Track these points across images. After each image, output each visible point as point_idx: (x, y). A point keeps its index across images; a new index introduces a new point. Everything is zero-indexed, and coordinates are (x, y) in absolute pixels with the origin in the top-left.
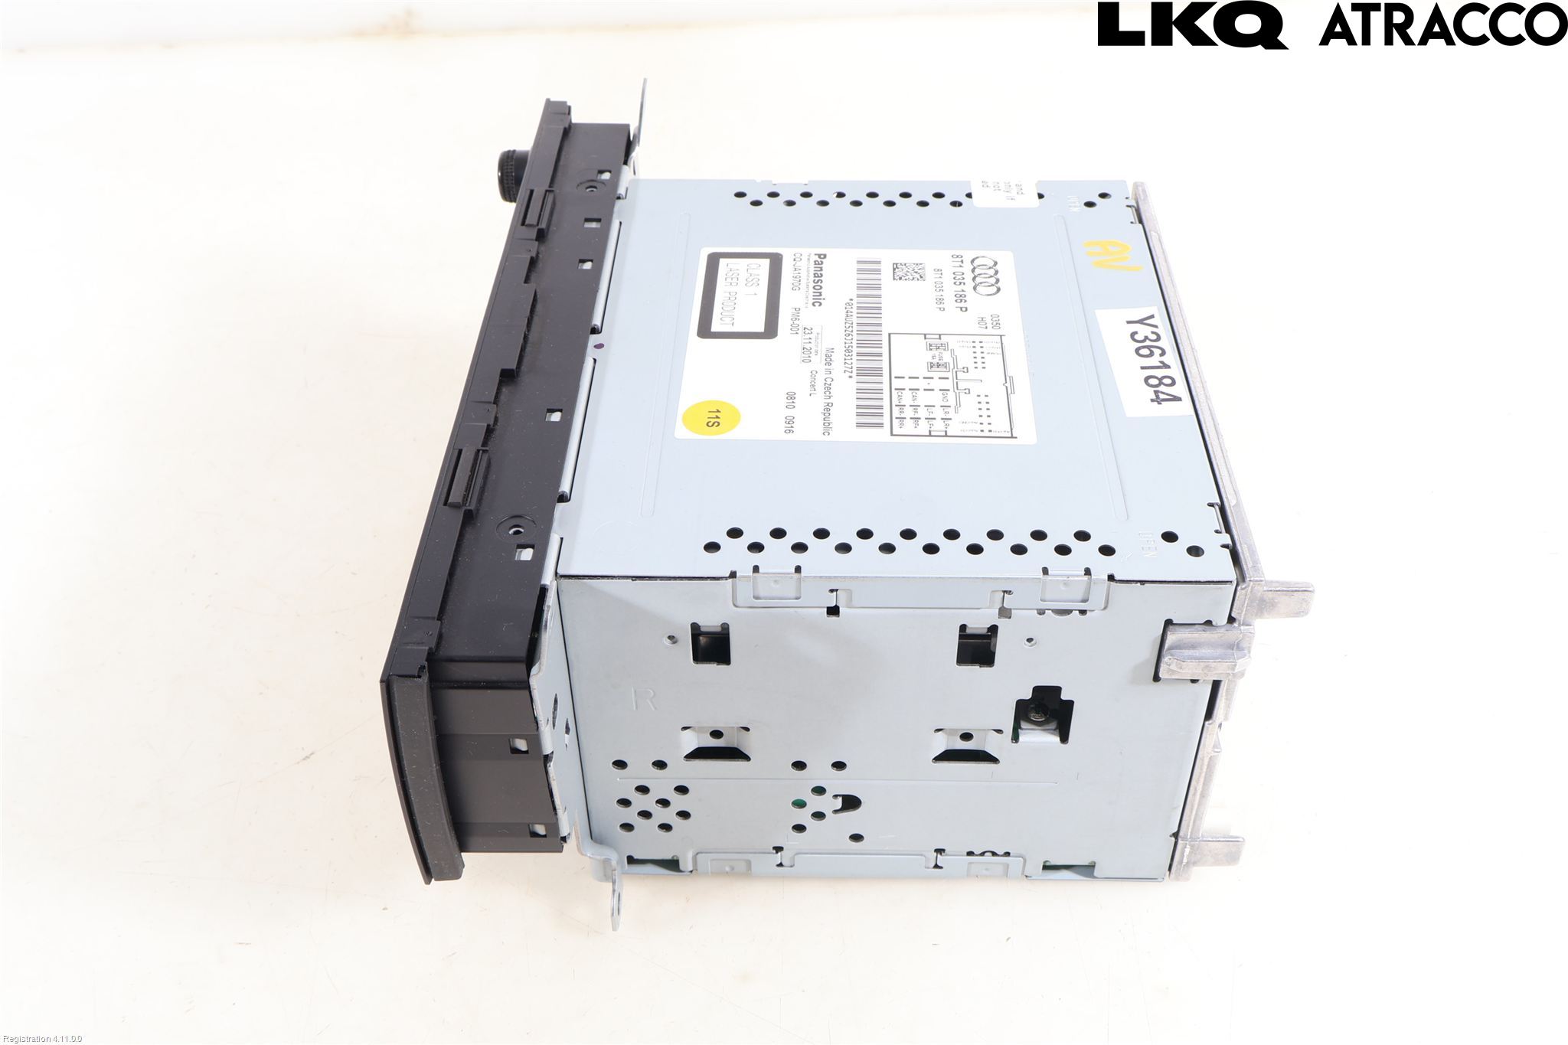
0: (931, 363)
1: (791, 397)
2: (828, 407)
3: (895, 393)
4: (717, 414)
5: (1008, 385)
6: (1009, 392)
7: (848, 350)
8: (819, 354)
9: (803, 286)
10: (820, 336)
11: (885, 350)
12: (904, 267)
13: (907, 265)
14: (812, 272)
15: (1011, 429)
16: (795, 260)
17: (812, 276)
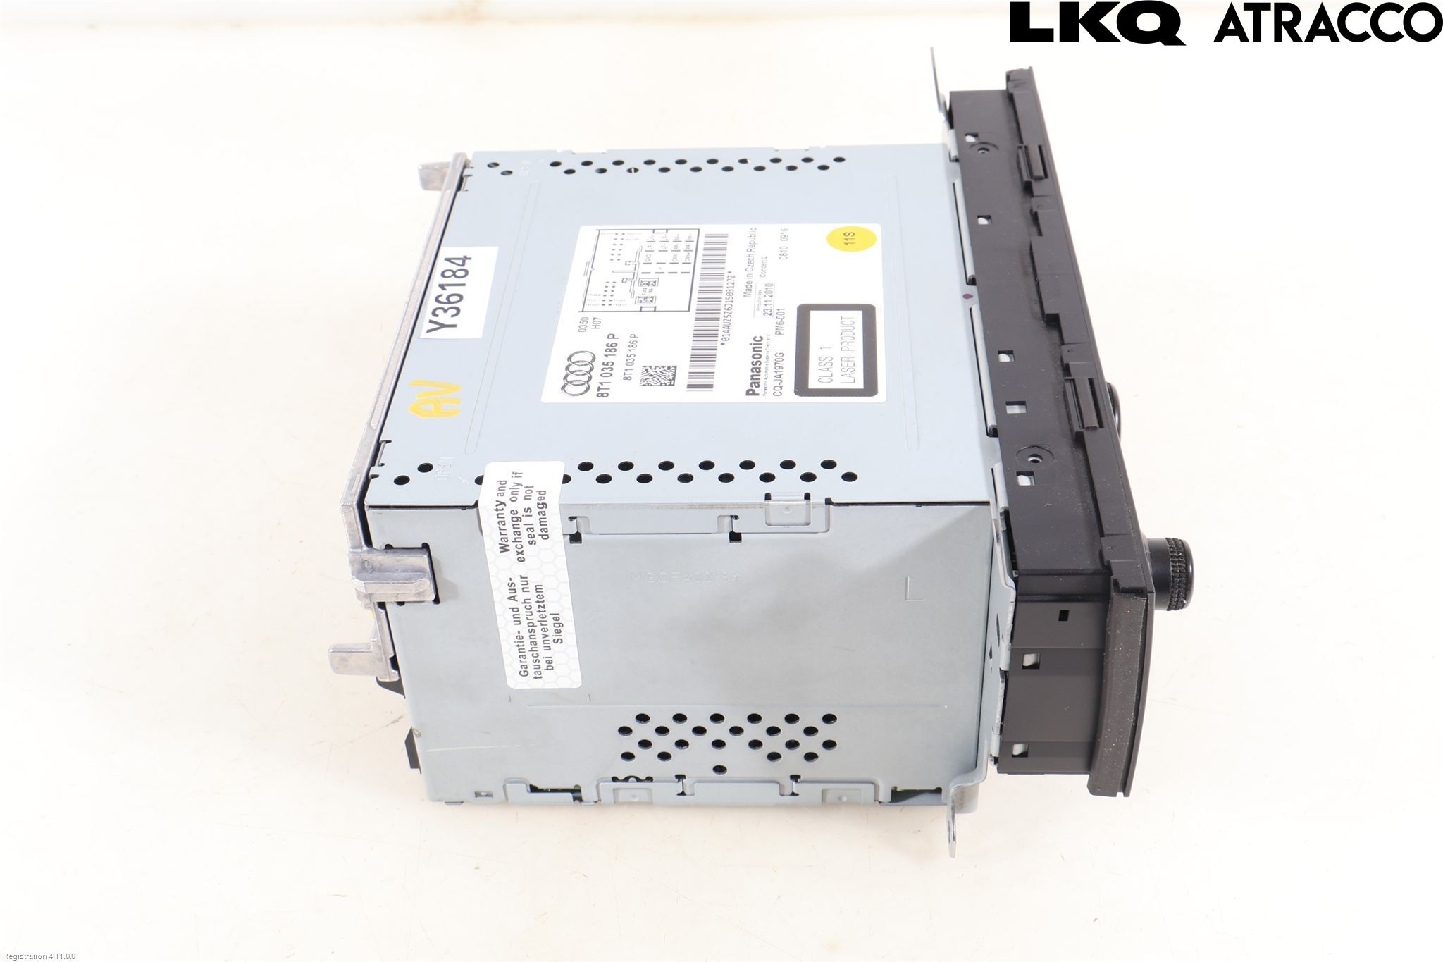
0: (654, 285)
1: (783, 255)
2: (751, 248)
3: (692, 261)
4: (846, 242)
5: (590, 269)
7: (730, 295)
8: (758, 291)
9: (772, 358)
10: (756, 308)
11: (695, 296)
12: (663, 381)
13: (659, 384)
14: (762, 374)
15: (598, 236)
16: (781, 388)
17: (763, 370)
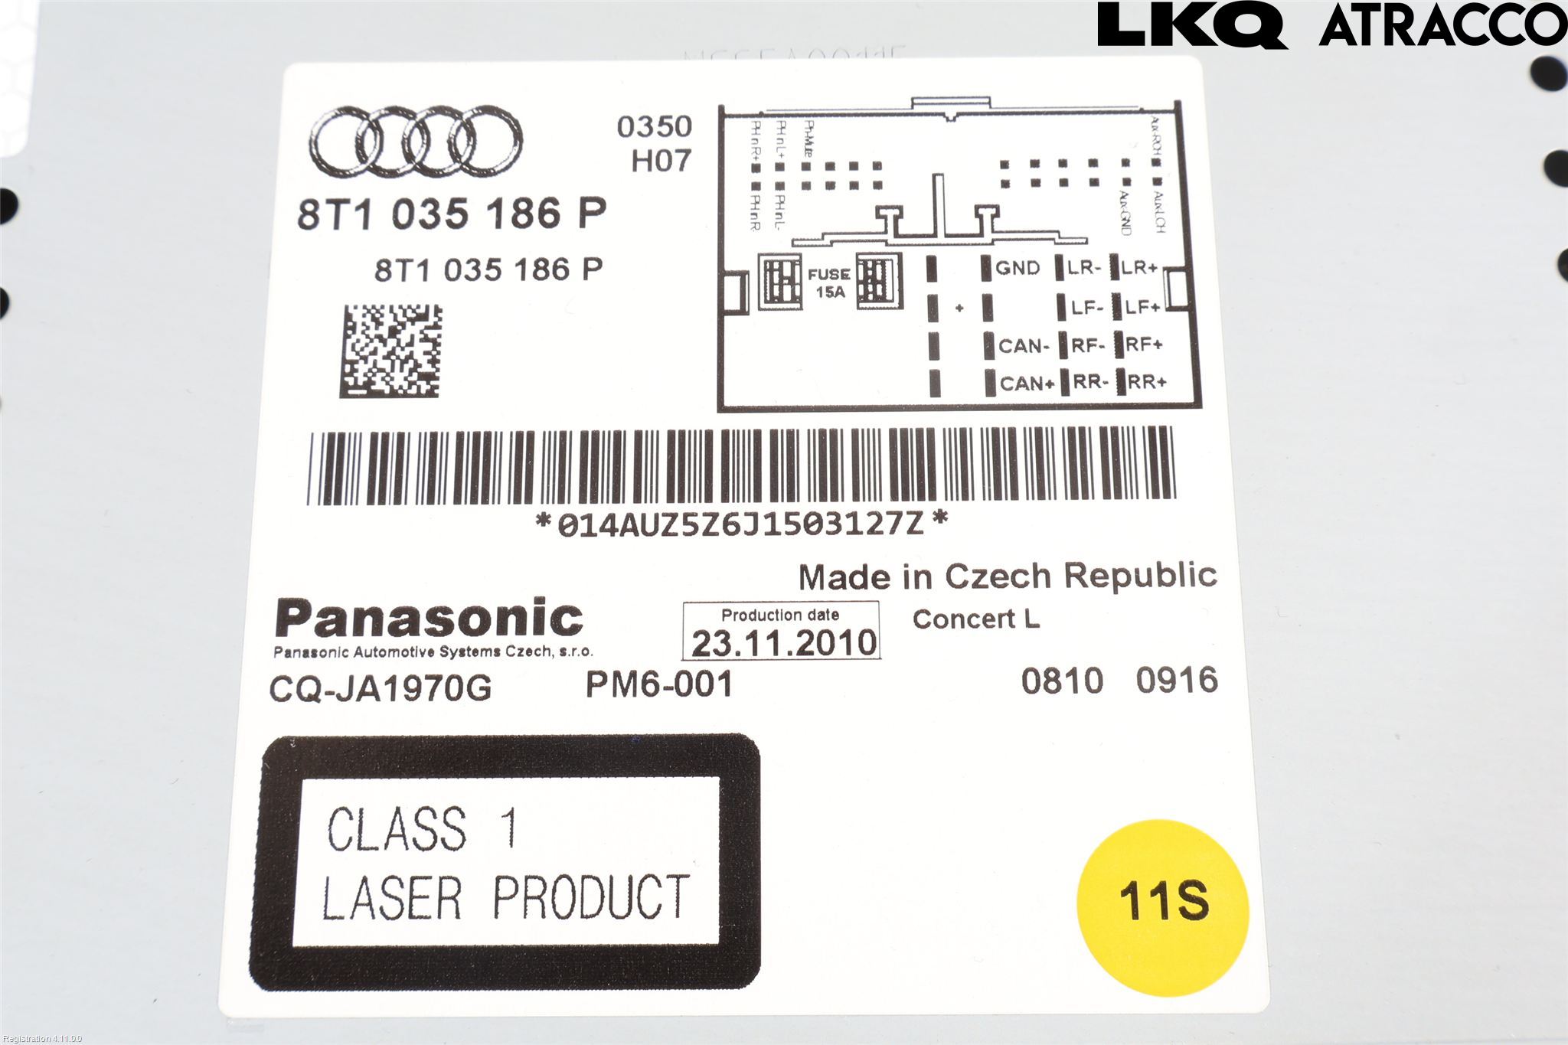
0: (861, 299)
1: (1047, 680)
3: (1002, 397)
4: (1143, 893)
5: (951, 111)
6: (986, 108)
7: (812, 525)
8: (832, 608)
9: (466, 667)
10: (734, 608)
11: (804, 424)
12: (362, 367)
13: (351, 356)
14: (386, 640)
15: (1142, 111)
16: (314, 698)
17: (406, 641)
